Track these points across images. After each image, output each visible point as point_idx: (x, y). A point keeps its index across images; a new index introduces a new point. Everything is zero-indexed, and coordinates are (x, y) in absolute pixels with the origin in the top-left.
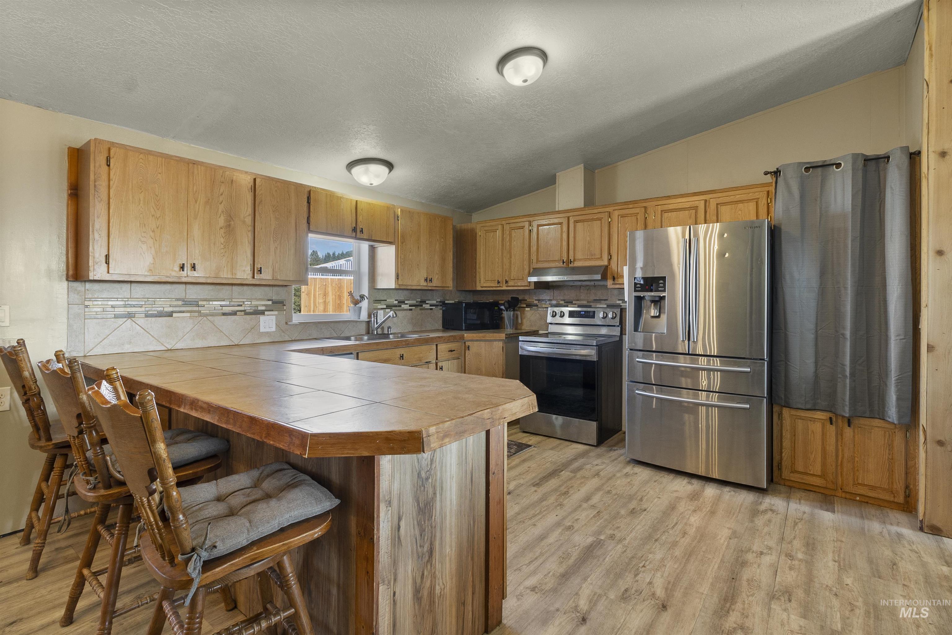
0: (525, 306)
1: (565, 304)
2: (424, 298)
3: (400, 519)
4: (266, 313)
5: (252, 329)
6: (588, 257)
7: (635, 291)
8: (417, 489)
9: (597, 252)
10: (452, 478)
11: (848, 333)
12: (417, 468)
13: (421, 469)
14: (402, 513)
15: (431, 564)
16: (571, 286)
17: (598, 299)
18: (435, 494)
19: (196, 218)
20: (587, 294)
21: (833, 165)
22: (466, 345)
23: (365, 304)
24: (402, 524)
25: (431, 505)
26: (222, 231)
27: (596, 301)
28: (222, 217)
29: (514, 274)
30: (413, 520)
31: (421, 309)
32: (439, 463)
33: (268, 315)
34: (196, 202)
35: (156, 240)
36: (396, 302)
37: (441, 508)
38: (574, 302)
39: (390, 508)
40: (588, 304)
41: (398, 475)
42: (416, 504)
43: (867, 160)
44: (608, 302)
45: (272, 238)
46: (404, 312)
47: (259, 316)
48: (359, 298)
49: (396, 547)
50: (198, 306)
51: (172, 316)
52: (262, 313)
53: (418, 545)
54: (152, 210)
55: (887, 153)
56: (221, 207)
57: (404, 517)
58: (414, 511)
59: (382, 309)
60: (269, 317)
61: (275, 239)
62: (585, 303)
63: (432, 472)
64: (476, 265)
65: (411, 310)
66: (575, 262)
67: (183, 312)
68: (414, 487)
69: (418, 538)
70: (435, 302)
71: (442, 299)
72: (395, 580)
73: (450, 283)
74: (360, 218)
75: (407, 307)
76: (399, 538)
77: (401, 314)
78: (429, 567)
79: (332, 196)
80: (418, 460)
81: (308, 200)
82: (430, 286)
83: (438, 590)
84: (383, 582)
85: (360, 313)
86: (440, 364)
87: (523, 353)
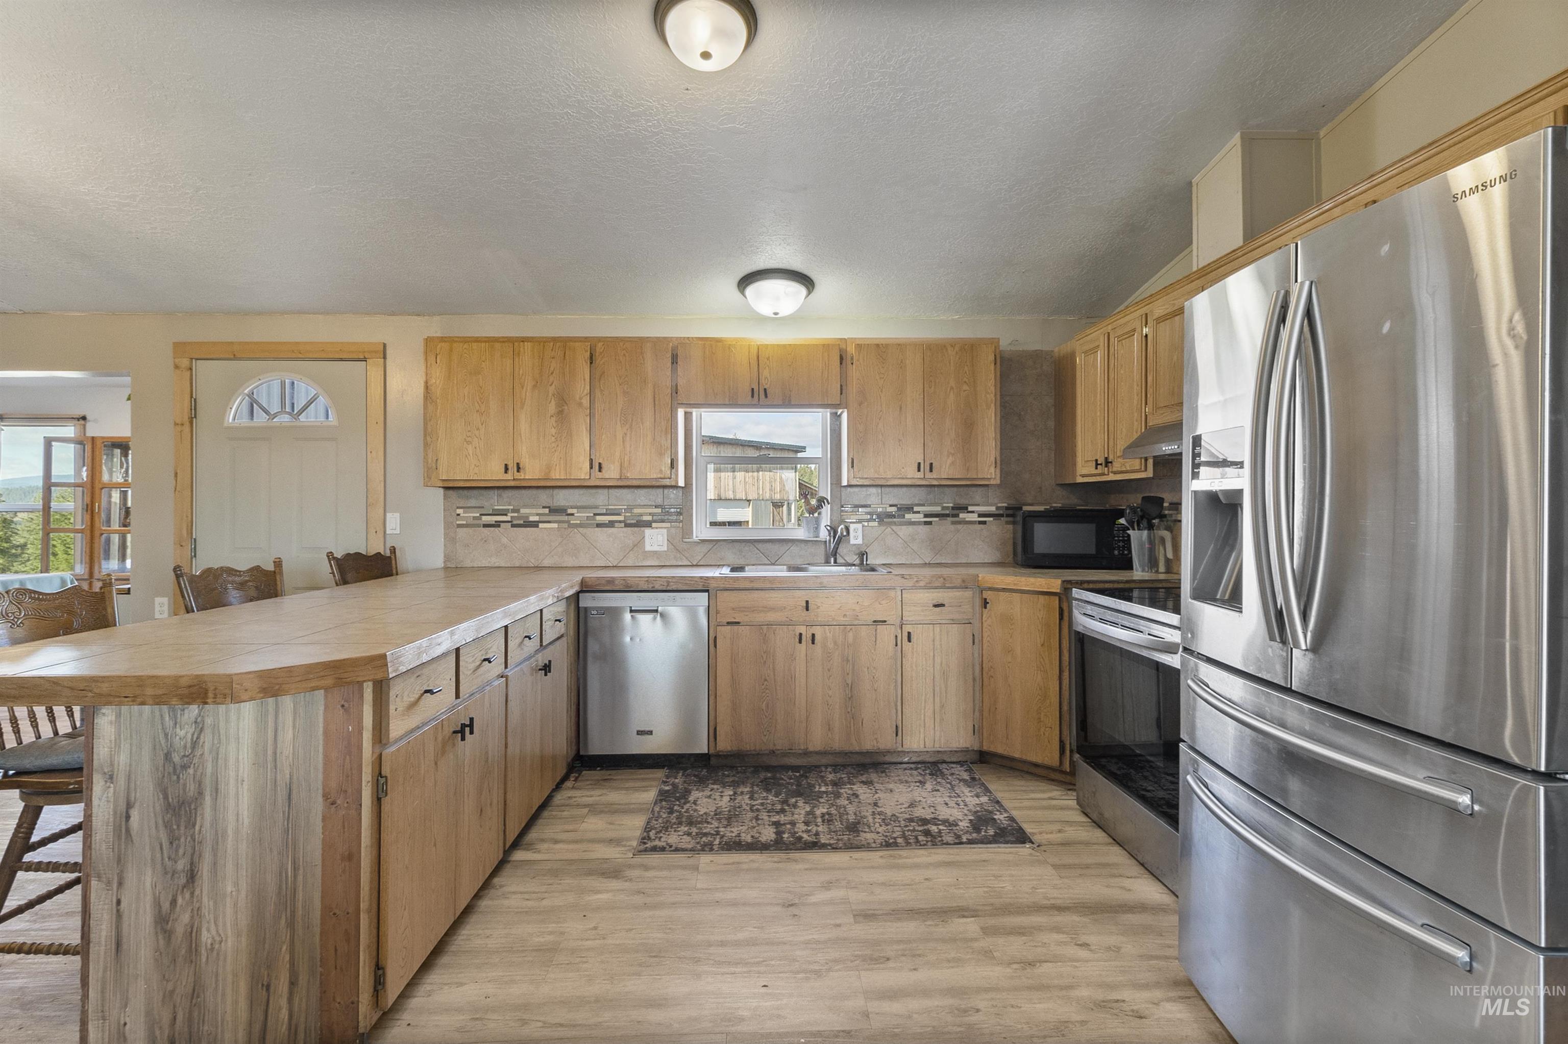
2: (963, 502)
3: (129, 806)
4: (654, 525)
5: (634, 546)
8: (164, 776)
10: (239, 781)
12: (164, 745)
13: (172, 750)
14: (133, 799)
15: (192, 894)
18: (201, 793)
19: (522, 408)
22: (984, 596)
23: (826, 513)
24: (135, 814)
25: (193, 807)
26: (554, 419)
28: (553, 402)
29: (1121, 444)
30: (155, 815)
31: (953, 523)
32: (211, 752)
33: (657, 528)
34: (523, 387)
36: (893, 509)
37: (215, 821)
39: (112, 785)
41: (128, 746)
42: (161, 796)
45: (618, 422)
46: (910, 529)
47: (642, 529)
49: (123, 841)
50: (568, 516)
51: (537, 526)
52: (648, 525)
53: (166, 855)
54: (476, 404)
56: (552, 389)
57: (137, 805)
58: (157, 805)
59: (859, 521)
60: (658, 530)
61: (623, 422)
63: (196, 760)
64: (1076, 430)
65: (926, 523)
67: (549, 522)
68: (157, 769)
69: (166, 845)
70: (992, 509)
71: (1013, 502)
72: (120, 884)
73: (990, 472)
74: (765, 373)
75: (919, 517)
76: (128, 831)
77: (905, 531)
78: (187, 895)
79: (711, 346)
80: (166, 735)
81: (675, 359)
82: (932, 478)
83: (206, 937)
84: (99, 877)
85: (817, 529)
86: (907, 628)
87: (1080, 629)
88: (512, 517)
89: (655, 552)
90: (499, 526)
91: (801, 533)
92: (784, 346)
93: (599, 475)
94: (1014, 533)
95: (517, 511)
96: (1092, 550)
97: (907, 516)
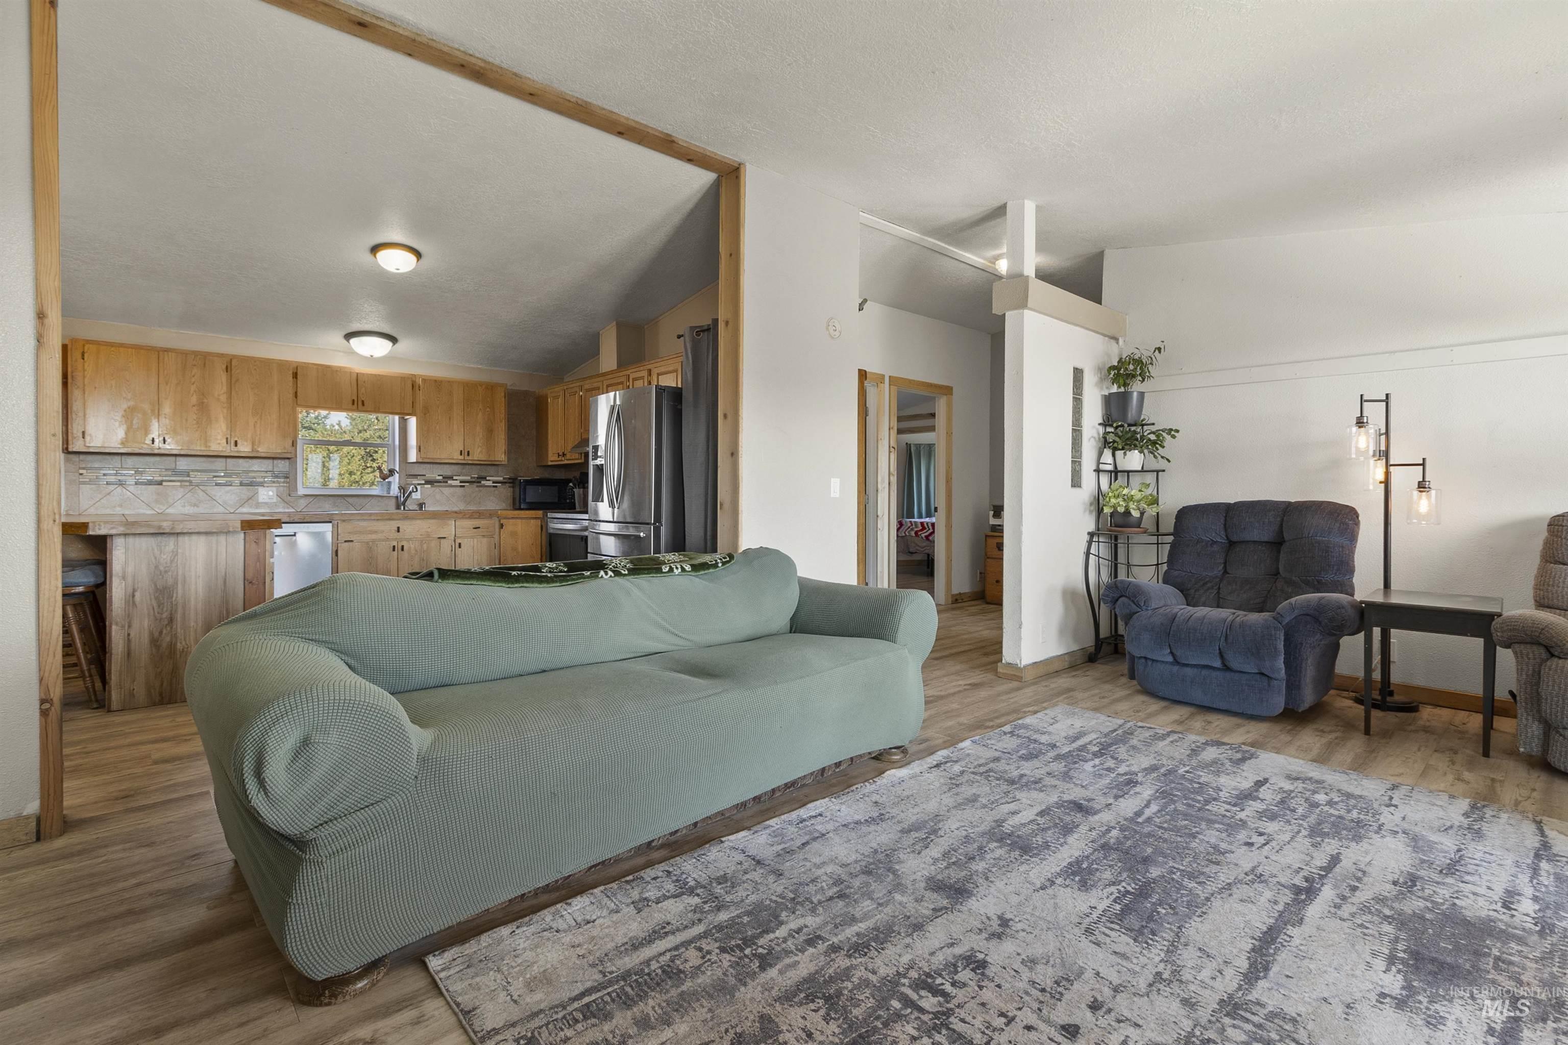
2: (483, 474)
4: (266, 485)
5: (249, 499)
8: (154, 577)
12: (154, 562)
13: (159, 563)
14: (136, 588)
15: (171, 628)
18: (176, 583)
19: (166, 397)
22: (501, 523)
24: (137, 595)
25: (171, 589)
28: (194, 397)
29: (570, 446)
30: (149, 595)
31: (477, 487)
33: (267, 487)
34: (167, 384)
42: (153, 586)
45: (250, 414)
46: (452, 489)
48: (388, 473)
50: (188, 476)
51: (162, 485)
53: (156, 612)
56: (193, 388)
57: (139, 590)
58: (150, 590)
60: (269, 488)
61: (254, 414)
63: (173, 568)
65: (461, 486)
67: (172, 481)
68: (150, 574)
69: (156, 608)
70: (501, 479)
71: (512, 475)
72: (129, 626)
73: (501, 456)
74: (363, 390)
75: (457, 483)
76: (134, 602)
77: (447, 491)
78: (169, 629)
79: (325, 371)
80: (156, 558)
81: (295, 375)
82: (469, 459)
83: (179, 646)
84: (117, 624)
85: (389, 489)
86: (458, 541)
87: (551, 531)
89: (266, 503)
91: (376, 491)
92: (375, 375)
93: (236, 449)
94: (514, 492)
96: (556, 500)
97: (449, 482)
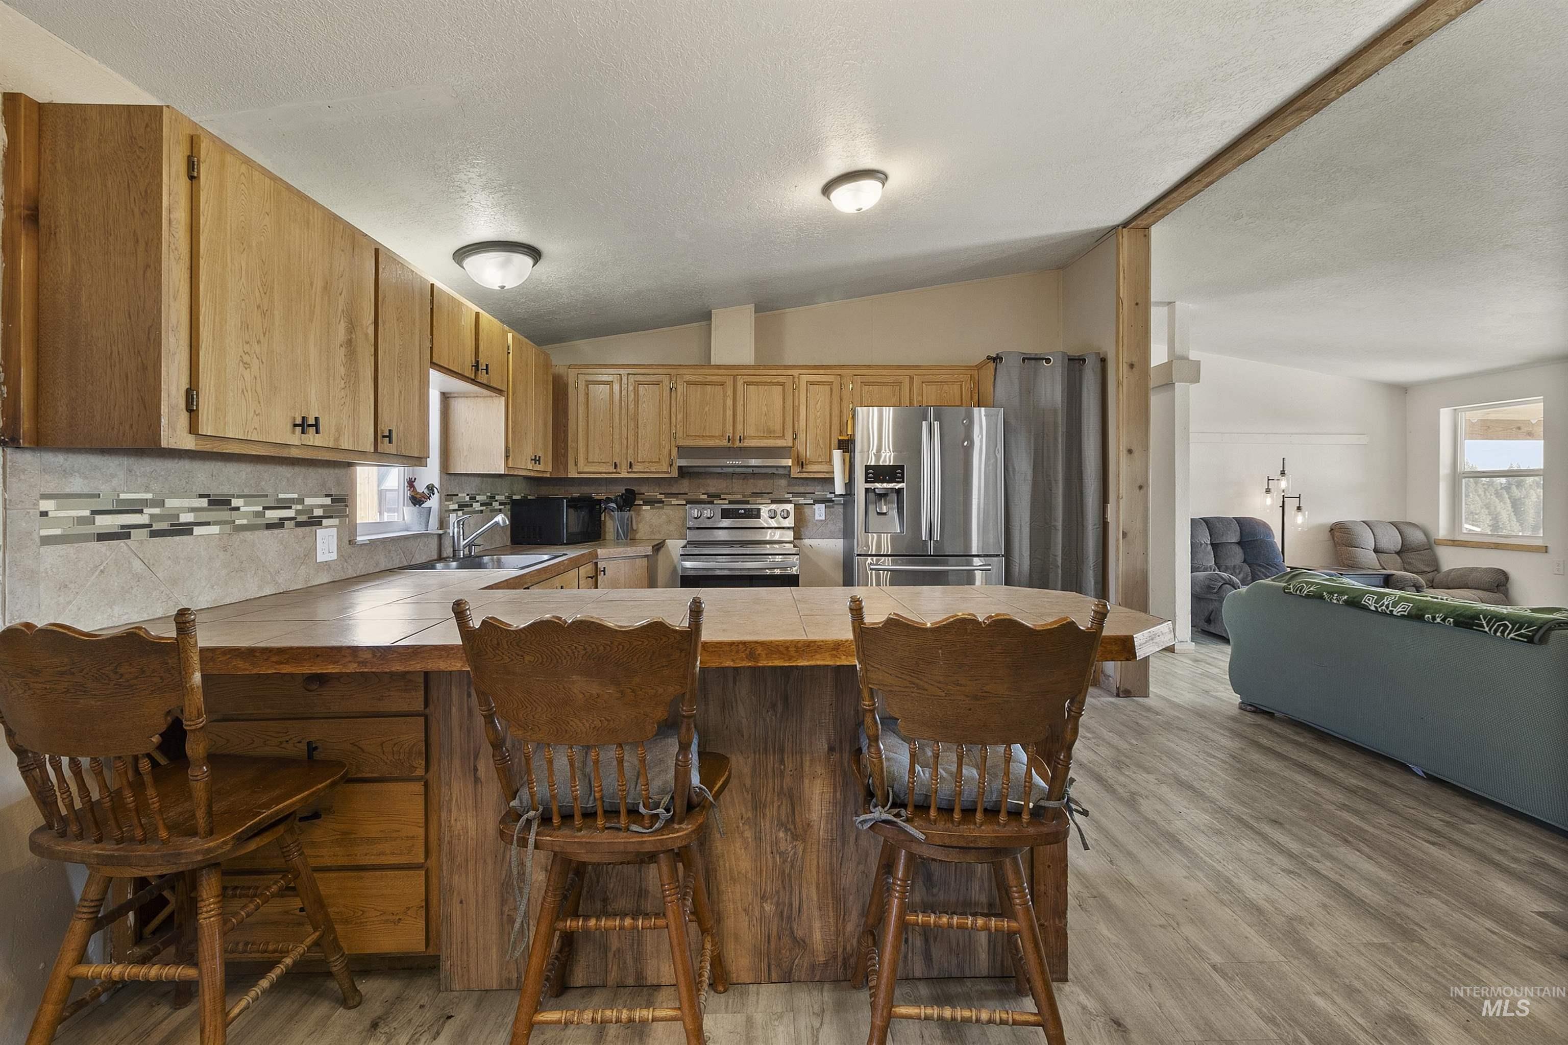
0: (641, 503)
1: (709, 499)
5: (305, 557)
6: (764, 433)
7: (867, 482)
9: (778, 427)
11: (1059, 524)
16: (719, 473)
17: (758, 491)
19: (311, 320)
20: (743, 485)
21: (1043, 359)
22: (599, 566)
23: (433, 503)
26: (343, 349)
27: (756, 494)
29: (643, 454)
34: (312, 285)
35: (263, 363)
36: (467, 498)
38: (722, 496)
40: (744, 499)
43: (1071, 359)
44: (773, 496)
45: (396, 373)
47: (314, 528)
48: (426, 491)
52: (319, 522)
55: (1082, 355)
59: (454, 510)
61: (399, 374)
62: (739, 497)
64: (566, 436)
66: (746, 441)
74: (481, 346)
79: (452, 300)
81: (431, 303)
88: (152, 516)
89: (327, 563)
90: (128, 536)
95: (161, 504)
